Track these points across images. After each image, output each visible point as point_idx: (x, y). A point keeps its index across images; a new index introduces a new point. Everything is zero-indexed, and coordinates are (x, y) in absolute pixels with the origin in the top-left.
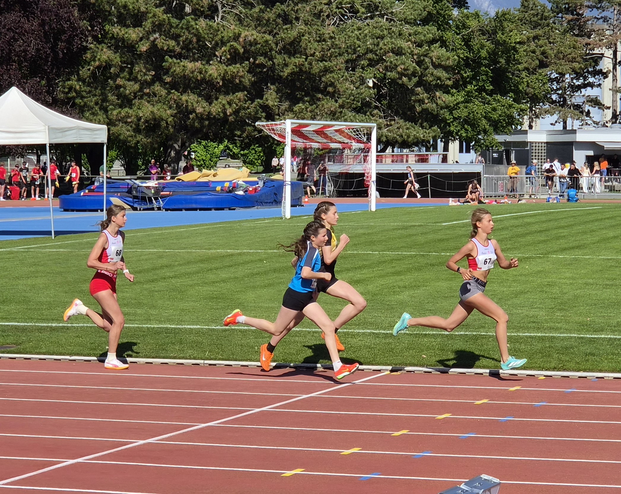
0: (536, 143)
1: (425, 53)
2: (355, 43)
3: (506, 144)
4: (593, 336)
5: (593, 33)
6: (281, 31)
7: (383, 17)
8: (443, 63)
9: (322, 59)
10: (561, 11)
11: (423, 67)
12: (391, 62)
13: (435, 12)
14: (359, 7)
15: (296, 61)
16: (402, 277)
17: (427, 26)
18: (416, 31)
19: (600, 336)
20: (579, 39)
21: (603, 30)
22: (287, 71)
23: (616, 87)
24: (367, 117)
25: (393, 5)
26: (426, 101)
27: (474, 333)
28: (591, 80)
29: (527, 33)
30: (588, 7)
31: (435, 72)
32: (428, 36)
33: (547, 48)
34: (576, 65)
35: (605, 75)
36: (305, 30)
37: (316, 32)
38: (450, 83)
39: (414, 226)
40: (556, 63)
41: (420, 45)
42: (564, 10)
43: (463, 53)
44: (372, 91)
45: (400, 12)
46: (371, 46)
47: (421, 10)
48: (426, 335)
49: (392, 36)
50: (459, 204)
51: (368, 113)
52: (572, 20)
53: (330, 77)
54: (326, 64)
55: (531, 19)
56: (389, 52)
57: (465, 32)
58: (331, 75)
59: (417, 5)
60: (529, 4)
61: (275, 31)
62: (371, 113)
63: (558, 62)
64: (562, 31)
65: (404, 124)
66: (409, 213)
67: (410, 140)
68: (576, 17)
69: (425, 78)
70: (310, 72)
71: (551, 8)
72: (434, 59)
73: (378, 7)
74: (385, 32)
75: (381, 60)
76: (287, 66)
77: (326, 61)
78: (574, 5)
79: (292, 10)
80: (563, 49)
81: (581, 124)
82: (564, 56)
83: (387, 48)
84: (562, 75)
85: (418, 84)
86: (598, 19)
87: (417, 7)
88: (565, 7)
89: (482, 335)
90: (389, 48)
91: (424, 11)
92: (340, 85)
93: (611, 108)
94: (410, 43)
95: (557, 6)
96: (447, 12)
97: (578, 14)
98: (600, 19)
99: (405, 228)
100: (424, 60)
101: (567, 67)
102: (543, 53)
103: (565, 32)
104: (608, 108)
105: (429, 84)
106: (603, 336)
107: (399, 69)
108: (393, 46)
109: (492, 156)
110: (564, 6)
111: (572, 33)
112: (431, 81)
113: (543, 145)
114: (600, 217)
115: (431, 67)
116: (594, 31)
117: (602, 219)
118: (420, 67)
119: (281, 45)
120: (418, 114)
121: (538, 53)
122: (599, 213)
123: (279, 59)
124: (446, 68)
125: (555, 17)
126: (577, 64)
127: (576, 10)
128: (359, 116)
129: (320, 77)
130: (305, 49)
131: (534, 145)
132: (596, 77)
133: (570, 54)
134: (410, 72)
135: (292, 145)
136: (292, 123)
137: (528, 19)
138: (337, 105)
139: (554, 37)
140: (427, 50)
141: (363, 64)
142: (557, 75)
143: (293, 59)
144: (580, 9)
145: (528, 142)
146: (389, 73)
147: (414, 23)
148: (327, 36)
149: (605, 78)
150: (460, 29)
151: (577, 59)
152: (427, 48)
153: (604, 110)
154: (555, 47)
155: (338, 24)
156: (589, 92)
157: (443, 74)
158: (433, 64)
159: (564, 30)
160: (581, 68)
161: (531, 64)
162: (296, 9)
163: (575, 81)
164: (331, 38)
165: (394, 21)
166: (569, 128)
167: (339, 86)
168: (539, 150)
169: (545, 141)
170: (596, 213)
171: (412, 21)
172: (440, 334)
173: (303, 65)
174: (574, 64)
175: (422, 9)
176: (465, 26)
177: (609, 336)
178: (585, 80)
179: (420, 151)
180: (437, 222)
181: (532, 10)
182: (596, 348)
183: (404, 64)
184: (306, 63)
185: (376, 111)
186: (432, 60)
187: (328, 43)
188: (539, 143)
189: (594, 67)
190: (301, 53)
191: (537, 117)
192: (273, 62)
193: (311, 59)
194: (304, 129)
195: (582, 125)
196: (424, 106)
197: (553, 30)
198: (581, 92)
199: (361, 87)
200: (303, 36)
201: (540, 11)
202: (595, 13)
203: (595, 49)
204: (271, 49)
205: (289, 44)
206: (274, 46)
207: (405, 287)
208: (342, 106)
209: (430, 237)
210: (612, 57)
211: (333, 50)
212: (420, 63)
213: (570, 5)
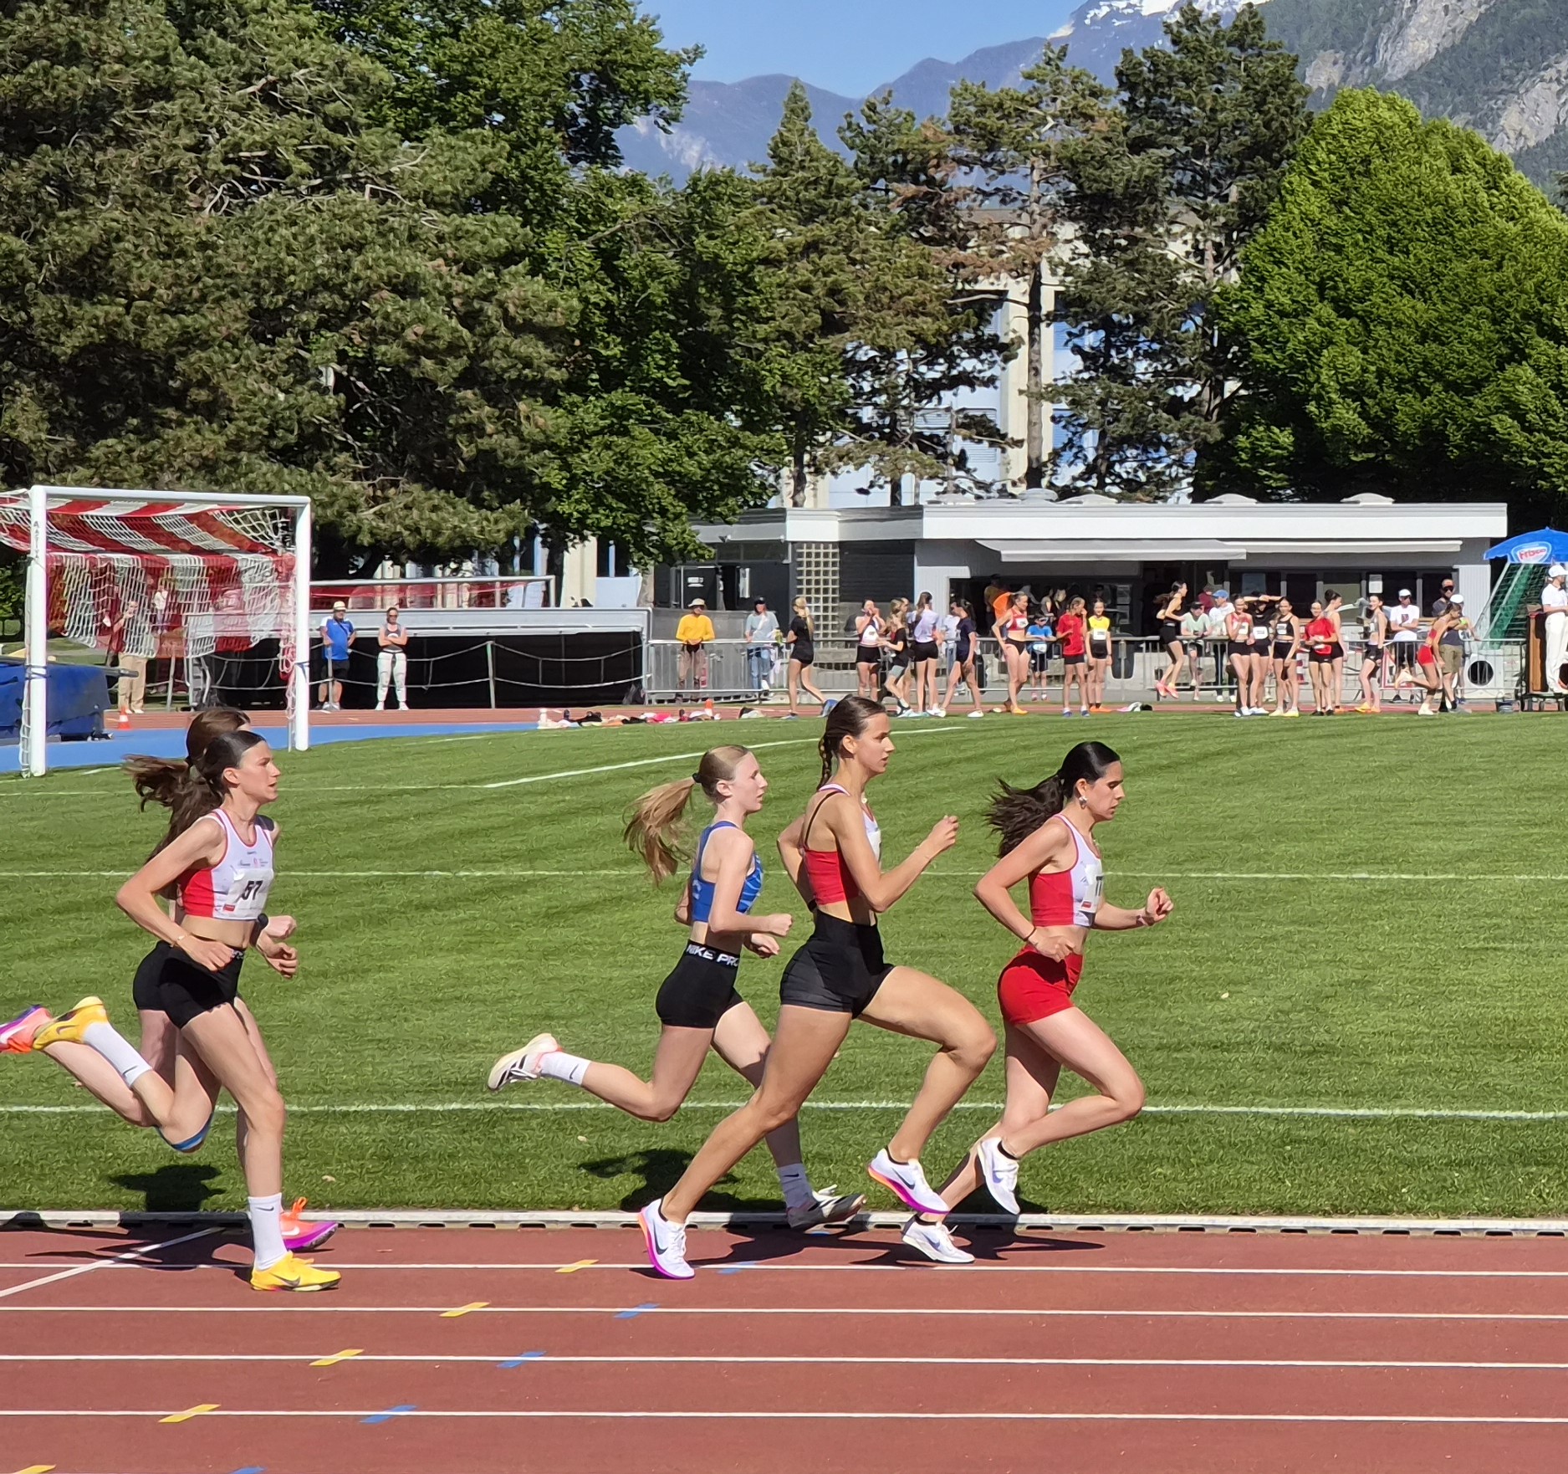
0: (809, 544)
1: (485, 291)
2: (281, 261)
3: (725, 547)
4: (836, 1105)
5: (974, 233)
6: (52, 224)
7: (361, 188)
8: (538, 319)
9: (175, 308)
10: (883, 173)
11: (478, 329)
12: (387, 317)
13: (515, 174)
14: (291, 157)
15: (98, 313)
16: (325, 944)
17: (491, 215)
18: (458, 228)
19: (857, 1105)
20: (935, 250)
21: (1001, 225)
22: (69, 343)
23: (1037, 384)
24: (314, 474)
25: (390, 152)
26: (490, 428)
27: (492, 1106)
28: (969, 364)
29: (786, 234)
30: (960, 161)
31: (516, 345)
32: (494, 242)
33: (843, 277)
34: (926, 324)
35: (1006, 351)
36: (125, 224)
37: (158, 229)
38: (557, 375)
39: (405, 792)
40: (869, 320)
41: (470, 268)
42: (891, 169)
43: (599, 293)
44: (331, 400)
45: (413, 173)
46: (326, 272)
47: (473, 169)
48: (346, 1114)
49: (389, 243)
50: (566, 723)
51: (320, 464)
52: (913, 199)
53: (200, 359)
54: (188, 320)
55: (798, 194)
56: (379, 288)
57: (604, 231)
58: (203, 355)
59: (460, 155)
60: (792, 153)
61: (35, 225)
62: (326, 463)
63: (876, 315)
64: (886, 227)
65: (423, 495)
66: (401, 755)
67: (441, 540)
68: (925, 188)
69: (486, 363)
70: (139, 345)
71: (856, 164)
72: (512, 309)
73: (347, 158)
74: (369, 231)
75: (354, 310)
76: (71, 328)
77: (188, 313)
78: (919, 158)
79: (86, 163)
80: (888, 278)
81: (941, 489)
82: (892, 298)
83: (375, 277)
84: (888, 353)
85: (465, 379)
86: (987, 195)
87: (463, 161)
88: (895, 161)
89: (512, 1111)
90: (381, 277)
91: (484, 171)
92: (231, 383)
93: (1025, 445)
94: (440, 261)
95: (872, 158)
96: (549, 175)
97: (931, 182)
98: (991, 194)
99: (374, 799)
100: (481, 310)
101: (901, 330)
102: (834, 292)
103: (893, 232)
104: (1018, 443)
105: (500, 380)
106: (864, 1104)
107: (410, 335)
108: (392, 268)
109: (686, 583)
110: (891, 160)
111: (914, 235)
112: (505, 370)
113: (831, 551)
114: (948, 754)
115: (503, 330)
116: (976, 227)
117: (951, 761)
118: (471, 329)
119: (51, 266)
120: (467, 463)
121: (819, 291)
122: (949, 743)
123: (45, 308)
124: (546, 334)
125: (866, 188)
126: (929, 320)
127: (924, 170)
128: (291, 472)
129: (171, 361)
130: (125, 279)
131: (805, 551)
132: (984, 356)
133: (909, 293)
134: (442, 345)
135: (48, 559)
136: (49, 496)
137: (790, 193)
138: (221, 441)
139: (863, 246)
140: (490, 281)
141: (307, 323)
142: (872, 353)
143: (86, 305)
144: (937, 166)
145: (786, 543)
146: (383, 348)
147: (452, 205)
148: (193, 240)
149: (1006, 360)
150: (589, 223)
151: (929, 307)
152: (491, 275)
153: (1004, 451)
154: (869, 273)
155: (229, 206)
156: (964, 399)
157: (539, 351)
158: (507, 319)
159: (893, 226)
160: (939, 332)
161: (798, 321)
162: (97, 162)
163: (923, 369)
164: (203, 246)
165: (395, 200)
166: (907, 500)
167: (225, 386)
168: (818, 564)
169: (836, 539)
170: (940, 745)
171: (448, 200)
172: (388, 1112)
173: (119, 325)
174: (920, 320)
175: (477, 165)
176: (601, 215)
177: (883, 1104)
178: (950, 368)
179: (484, 574)
180: (473, 782)
181: (803, 168)
182: (837, 1139)
183: (422, 321)
184: (128, 318)
185: (342, 458)
186: (506, 311)
187: (194, 262)
188: (818, 544)
189: (976, 329)
190: (112, 291)
191: (818, 472)
192: (28, 313)
193: (144, 308)
194: (90, 513)
195: (944, 492)
196: (484, 443)
197: (862, 225)
198: (940, 399)
199: (299, 389)
200: (119, 239)
201: (823, 171)
202: (977, 177)
203: (980, 278)
204: (25, 278)
205: (74, 265)
206: (31, 268)
207: (325, 974)
208: (235, 445)
209: (440, 824)
210: (1026, 300)
211: (210, 281)
212: (470, 319)
213: (910, 157)
